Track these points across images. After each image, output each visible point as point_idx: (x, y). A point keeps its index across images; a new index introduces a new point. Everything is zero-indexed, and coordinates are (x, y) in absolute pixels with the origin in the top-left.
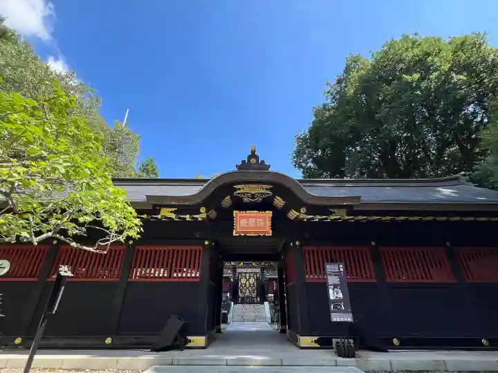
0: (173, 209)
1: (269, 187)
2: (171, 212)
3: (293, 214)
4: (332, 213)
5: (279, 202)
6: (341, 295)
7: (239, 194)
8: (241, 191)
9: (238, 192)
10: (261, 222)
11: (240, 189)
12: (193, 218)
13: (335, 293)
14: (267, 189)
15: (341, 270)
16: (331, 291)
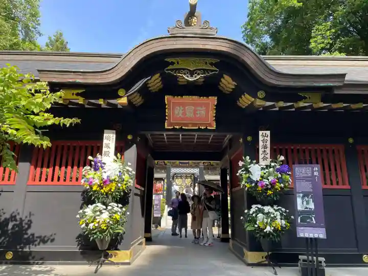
0: (80, 91)
1: (214, 61)
2: (78, 94)
3: (246, 100)
4: (301, 99)
5: (228, 83)
6: (312, 206)
7: (172, 70)
8: (176, 66)
9: (170, 67)
10: (202, 112)
11: (173, 63)
12: (109, 104)
13: (305, 203)
14: (212, 64)
15: (316, 174)
16: (299, 201)
